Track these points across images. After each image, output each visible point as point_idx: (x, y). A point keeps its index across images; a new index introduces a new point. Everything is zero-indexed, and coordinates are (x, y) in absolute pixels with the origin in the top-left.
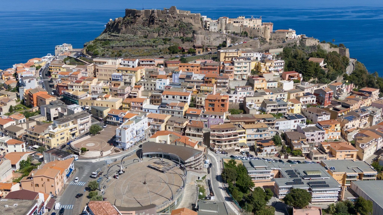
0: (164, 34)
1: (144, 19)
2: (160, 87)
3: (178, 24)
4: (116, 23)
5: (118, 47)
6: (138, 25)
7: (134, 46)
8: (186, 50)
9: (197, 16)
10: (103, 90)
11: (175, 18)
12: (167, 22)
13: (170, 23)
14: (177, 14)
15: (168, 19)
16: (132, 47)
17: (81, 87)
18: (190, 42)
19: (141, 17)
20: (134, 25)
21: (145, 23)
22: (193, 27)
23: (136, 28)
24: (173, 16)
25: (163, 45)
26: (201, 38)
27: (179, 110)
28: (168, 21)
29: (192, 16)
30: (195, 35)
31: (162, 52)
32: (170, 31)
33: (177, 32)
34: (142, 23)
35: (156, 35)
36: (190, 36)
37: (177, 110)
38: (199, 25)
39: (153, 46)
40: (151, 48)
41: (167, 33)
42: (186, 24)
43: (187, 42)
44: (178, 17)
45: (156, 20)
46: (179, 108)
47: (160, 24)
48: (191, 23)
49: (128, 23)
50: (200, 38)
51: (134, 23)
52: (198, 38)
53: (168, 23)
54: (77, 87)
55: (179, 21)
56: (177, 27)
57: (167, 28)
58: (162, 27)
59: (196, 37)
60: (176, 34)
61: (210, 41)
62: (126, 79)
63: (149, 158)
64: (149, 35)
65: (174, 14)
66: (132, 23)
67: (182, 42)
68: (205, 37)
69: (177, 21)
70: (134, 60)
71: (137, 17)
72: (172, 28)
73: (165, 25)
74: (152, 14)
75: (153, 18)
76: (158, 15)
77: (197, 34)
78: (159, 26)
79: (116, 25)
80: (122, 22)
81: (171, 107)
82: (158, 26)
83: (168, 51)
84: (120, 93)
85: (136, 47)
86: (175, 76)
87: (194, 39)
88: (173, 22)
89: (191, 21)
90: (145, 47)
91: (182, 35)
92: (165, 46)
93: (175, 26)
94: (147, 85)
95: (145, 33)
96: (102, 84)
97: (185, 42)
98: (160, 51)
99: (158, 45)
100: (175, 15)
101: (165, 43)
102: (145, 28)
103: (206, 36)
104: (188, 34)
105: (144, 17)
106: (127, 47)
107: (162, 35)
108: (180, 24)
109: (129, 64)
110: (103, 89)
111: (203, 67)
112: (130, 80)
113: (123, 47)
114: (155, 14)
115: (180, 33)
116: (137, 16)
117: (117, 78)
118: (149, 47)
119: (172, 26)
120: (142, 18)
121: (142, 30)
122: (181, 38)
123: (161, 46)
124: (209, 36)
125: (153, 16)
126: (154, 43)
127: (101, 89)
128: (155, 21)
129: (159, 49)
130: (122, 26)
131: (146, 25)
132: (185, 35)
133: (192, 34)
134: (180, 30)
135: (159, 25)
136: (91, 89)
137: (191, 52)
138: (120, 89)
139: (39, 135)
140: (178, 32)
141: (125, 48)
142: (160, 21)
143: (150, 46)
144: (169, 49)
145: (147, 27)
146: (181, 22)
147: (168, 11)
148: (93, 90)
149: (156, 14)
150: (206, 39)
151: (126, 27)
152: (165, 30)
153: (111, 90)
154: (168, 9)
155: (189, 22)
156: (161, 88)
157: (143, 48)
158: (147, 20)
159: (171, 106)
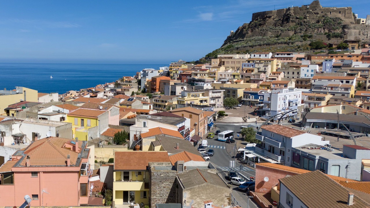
0: (302, 31)
1: (275, 19)
2: (305, 75)
3: (322, 20)
4: (239, 31)
5: (245, 47)
6: (268, 26)
7: (264, 45)
8: (335, 45)
9: (348, 9)
10: (232, 77)
11: (318, 14)
12: (306, 19)
13: (311, 19)
14: (321, 9)
15: (308, 15)
16: (262, 46)
17: (206, 75)
18: (339, 38)
19: (272, 17)
20: (262, 27)
21: (277, 23)
22: (342, 22)
23: (265, 29)
24: (315, 12)
25: (301, 41)
26: (355, 33)
27: (343, 91)
28: (308, 18)
29: (340, 10)
30: (346, 30)
31: (301, 48)
32: (310, 27)
33: (320, 29)
34: (272, 24)
35: (291, 33)
36: (339, 31)
37: (339, 92)
38: (350, 20)
39: (288, 44)
40: (286, 45)
41: (306, 30)
42: (333, 18)
43: (334, 38)
44: (322, 12)
45: (293, 18)
46: (343, 90)
47: (297, 22)
48: (339, 18)
49: (255, 26)
50: (353, 34)
51: (263, 25)
52: (351, 33)
53: (308, 20)
54: (201, 75)
55: (323, 16)
56: (320, 23)
57: (306, 24)
58: (300, 25)
59: (348, 32)
60: (318, 30)
61: (367, 37)
62: (260, 68)
63: (315, 128)
64: (282, 34)
65: (316, 9)
66: (260, 25)
67: (328, 38)
68: (360, 32)
69: (319, 17)
70: (267, 53)
71: (267, 19)
72: (313, 25)
73: (304, 22)
74: (286, 13)
75: (288, 16)
76: (295, 13)
77: (349, 28)
78: (296, 24)
79: (239, 33)
80: (247, 27)
81: (330, 89)
82: (294, 24)
83: (309, 47)
84: (253, 79)
85: (267, 45)
86: (327, 64)
87: (344, 35)
88: (315, 17)
89: (340, 16)
90: (278, 44)
91: (327, 31)
92: (304, 43)
93: (318, 22)
94: (287, 73)
95: (277, 33)
96: (230, 71)
97: (332, 39)
98: (298, 48)
99: (295, 42)
100: (318, 11)
101: (305, 40)
102: (277, 28)
103: (362, 31)
104: (335, 30)
105: (276, 18)
106: (256, 46)
107: (299, 32)
108: (324, 20)
109: (261, 57)
110: (232, 75)
111: (365, 56)
112: (265, 68)
113: (250, 46)
114: (290, 11)
115: (324, 29)
116: (267, 17)
117: (248, 66)
118: (283, 44)
119: (314, 22)
120: (273, 19)
121: (273, 30)
122: (325, 34)
123: (300, 42)
124: (366, 30)
125: (288, 14)
126: (289, 40)
127: (230, 76)
128: (291, 19)
129: (297, 46)
130: (248, 30)
131: (279, 26)
132: (332, 31)
133: (341, 29)
134: (324, 25)
135: (295, 22)
136: (217, 76)
137: (342, 47)
138: (254, 75)
139: (166, 102)
140: (322, 28)
141: (253, 47)
142: (297, 18)
143: (285, 43)
144: (310, 45)
145: (279, 27)
146: (326, 17)
147: (308, 7)
148: (221, 77)
149: (292, 12)
150: (362, 35)
151: (253, 30)
152: (304, 27)
153: (242, 76)
154: (309, 5)
155: (337, 17)
156: (308, 76)
157: (275, 46)
158: (280, 20)
159: (330, 87)
